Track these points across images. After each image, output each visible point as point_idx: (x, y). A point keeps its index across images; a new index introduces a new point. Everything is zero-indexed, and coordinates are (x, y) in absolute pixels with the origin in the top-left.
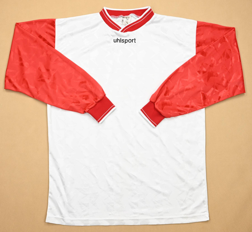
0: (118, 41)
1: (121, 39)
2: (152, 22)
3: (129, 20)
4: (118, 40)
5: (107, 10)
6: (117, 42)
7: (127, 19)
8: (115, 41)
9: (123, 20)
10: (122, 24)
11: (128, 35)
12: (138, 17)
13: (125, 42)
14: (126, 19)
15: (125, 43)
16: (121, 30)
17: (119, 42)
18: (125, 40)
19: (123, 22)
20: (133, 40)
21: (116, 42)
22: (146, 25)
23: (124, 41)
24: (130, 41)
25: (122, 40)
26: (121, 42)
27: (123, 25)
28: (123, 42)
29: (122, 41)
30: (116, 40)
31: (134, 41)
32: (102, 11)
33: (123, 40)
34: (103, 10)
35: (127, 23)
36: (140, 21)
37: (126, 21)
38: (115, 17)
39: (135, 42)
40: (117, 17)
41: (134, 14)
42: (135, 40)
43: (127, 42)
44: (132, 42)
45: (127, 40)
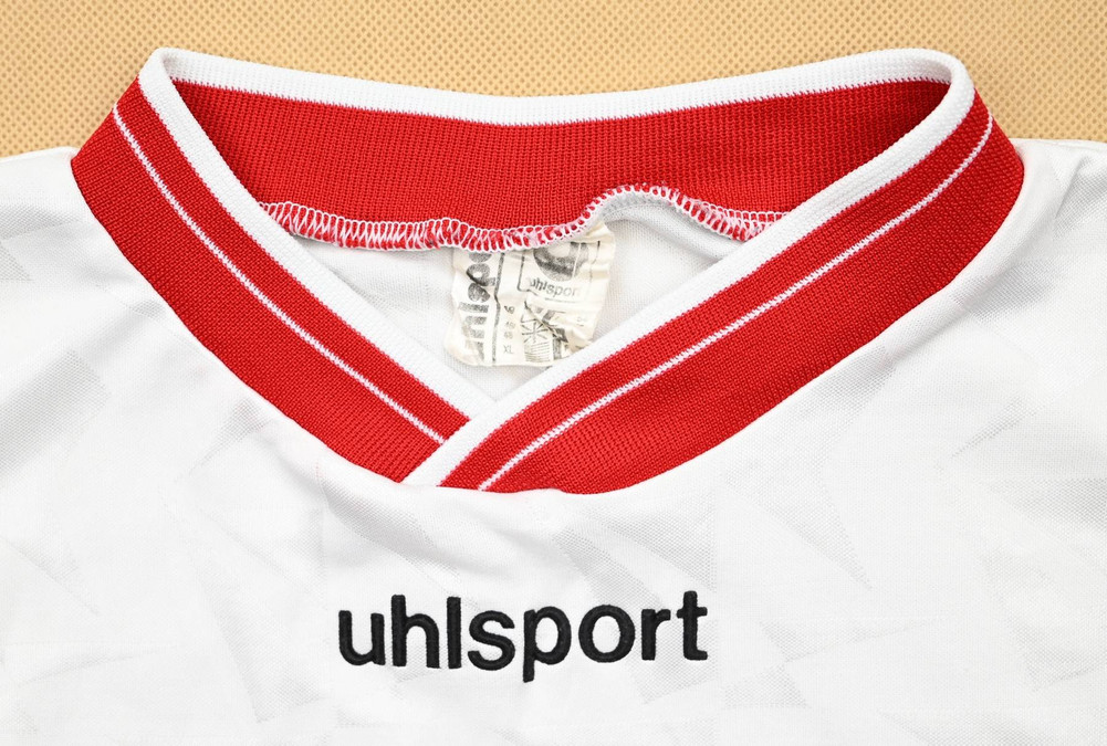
0: (416, 637)
1: (454, 605)
3: (577, 282)
4: (402, 623)
5: (193, 95)
6: (400, 659)
8: (362, 643)
9: (479, 285)
12: (738, 235)
13: (532, 654)
14: (533, 270)
15: (528, 675)
16: (454, 451)
17: (433, 661)
18: (532, 619)
19: (488, 327)
20: (653, 619)
21: (376, 656)
24: (606, 634)
25: (478, 632)
26: (455, 662)
27: (496, 369)
29: (468, 643)
30: (377, 620)
31: (670, 634)
32: (110, 122)
33: (492, 627)
34: (134, 103)
36: (789, 293)
37: (543, 293)
38: (336, 232)
39: (701, 646)
40: (360, 239)
41: (663, 193)
42: (701, 620)
43: (556, 656)
44: (649, 653)
45: (557, 616)
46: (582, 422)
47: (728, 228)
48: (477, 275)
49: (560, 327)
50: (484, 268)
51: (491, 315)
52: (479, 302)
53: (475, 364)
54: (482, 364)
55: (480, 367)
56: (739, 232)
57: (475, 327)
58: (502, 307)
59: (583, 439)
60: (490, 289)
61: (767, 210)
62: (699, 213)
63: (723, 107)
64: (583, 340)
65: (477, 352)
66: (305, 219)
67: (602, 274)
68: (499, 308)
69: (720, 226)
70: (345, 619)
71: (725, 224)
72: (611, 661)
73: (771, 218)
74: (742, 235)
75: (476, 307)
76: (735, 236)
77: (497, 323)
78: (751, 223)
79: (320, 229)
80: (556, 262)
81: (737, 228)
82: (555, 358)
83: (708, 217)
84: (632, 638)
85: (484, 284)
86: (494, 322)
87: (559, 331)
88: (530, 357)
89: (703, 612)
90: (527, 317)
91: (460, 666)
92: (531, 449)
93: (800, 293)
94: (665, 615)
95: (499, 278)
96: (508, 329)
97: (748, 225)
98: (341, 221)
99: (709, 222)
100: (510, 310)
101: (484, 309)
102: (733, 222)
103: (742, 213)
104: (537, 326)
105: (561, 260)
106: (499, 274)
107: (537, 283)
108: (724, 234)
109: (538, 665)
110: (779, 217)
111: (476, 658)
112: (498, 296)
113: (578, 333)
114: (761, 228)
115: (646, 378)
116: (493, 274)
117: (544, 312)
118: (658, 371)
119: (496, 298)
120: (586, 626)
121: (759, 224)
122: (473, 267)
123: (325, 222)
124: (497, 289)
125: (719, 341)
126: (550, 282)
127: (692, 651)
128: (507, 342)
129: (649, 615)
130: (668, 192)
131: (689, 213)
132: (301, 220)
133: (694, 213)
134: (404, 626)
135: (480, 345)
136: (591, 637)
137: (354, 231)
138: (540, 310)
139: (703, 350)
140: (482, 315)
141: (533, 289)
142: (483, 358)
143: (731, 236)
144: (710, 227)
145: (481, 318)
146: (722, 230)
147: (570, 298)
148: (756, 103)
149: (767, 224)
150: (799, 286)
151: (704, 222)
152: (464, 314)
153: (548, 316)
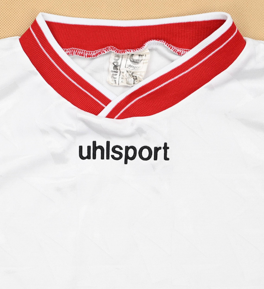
0: (99, 151)
1: (108, 143)
2: (238, 76)
3: (140, 65)
4: (95, 148)
5: (49, 24)
6: (94, 158)
7: (133, 61)
8: (85, 154)
9: (116, 67)
10: (111, 85)
11: (140, 131)
12: (179, 54)
13: (127, 157)
14: (129, 63)
15: (126, 162)
16: (108, 109)
17: (102, 158)
18: (127, 148)
19: (117, 77)
20: (157, 149)
21: (88, 157)
22: (212, 88)
23: (123, 152)
25: (114, 150)
26: (108, 158)
28: (117, 156)
29: (111, 153)
30: (89, 148)
31: (161, 153)
32: (29, 30)
33: (117, 149)
34: (35, 25)
35: (131, 80)
36: (189, 70)
37: (131, 68)
38: (84, 54)
39: (168, 157)
40: (90, 55)
41: (162, 42)
42: (168, 150)
43: (133, 158)
44: (156, 158)
45: (134, 148)
46: (139, 100)
47: (177, 52)
48: (115, 64)
49: (136, 75)
50: (117, 63)
51: (118, 74)
52: (116, 71)
53: (114, 85)
54: (116, 85)
55: (115, 86)
56: (180, 53)
57: (114, 76)
58: (121, 72)
59: (139, 104)
60: (118, 68)
61: (186, 49)
62: (170, 47)
63: (177, 24)
64: (141, 79)
65: (114, 82)
66: (77, 51)
67: (146, 63)
68: (120, 72)
69: (175, 51)
70: (81, 148)
71: (176, 51)
72: (146, 160)
73: (187, 51)
74: (180, 54)
75: (115, 72)
76: (178, 54)
77: (120, 76)
78: (183, 51)
79: (81, 53)
80: (135, 61)
81: (179, 52)
82: (134, 84)
83: (172, 48)
84: (152, 154)
85: (117, 66)
86: (119, 75)
87: (135, 76)
88: (128, 83)
89: (168, 148)
90: (127, 74)
91: (109, 159)
92: (127, 107)
93: (192, 70)
94: (160, 148)
95: (121, 65)
96: (122, 77)
97: (182, 52)
98: (85, 51)
99: (172, 50)
100: (123, 73)
101: (117, 72)
102: (178, 50)
103: (180, 49)
104: (130, 76)
105: (136, 60)
106: (121, 64)
107: (130, 66)
108: (176, 53)
109: (128, 160)
110: (189, 50)
111: (113, 157)
112: (120, 69)
113: (140, 77)
114: (184, 53)
115: (155, 89)
116: (119, 64)
117: (132, 72)
118: (158, 88)
119: (120, 70)
120: (141, 150)
121: (184, 52)
122: (114, 62)
123: (82, 52)
124: (120, 68)
125: (172, 81)
126: (133, 65)
127: (166, 158)
128: (122, 80)
129: (156, 148)
130: (163, 42)
131: (168, 47)
132: (75, 51)
133: (169, 47)
134: (95, 149)
135: (115, 81)
136: (142, 153)
137: (89, 53)
138: (130, 72)
139: (169, 83)
140: (116, 73)
141: (129, 67)
142: (116, 84)
143: (177, 54)
144: (173, 51)
145: (116, 74)
146: (175, 52)
147: (138, 69)
148: (185, 23)
149: (186, 52)
150: (191, 68)
151: (171, 50)
152: (112, 73)
153: (133, 73)
